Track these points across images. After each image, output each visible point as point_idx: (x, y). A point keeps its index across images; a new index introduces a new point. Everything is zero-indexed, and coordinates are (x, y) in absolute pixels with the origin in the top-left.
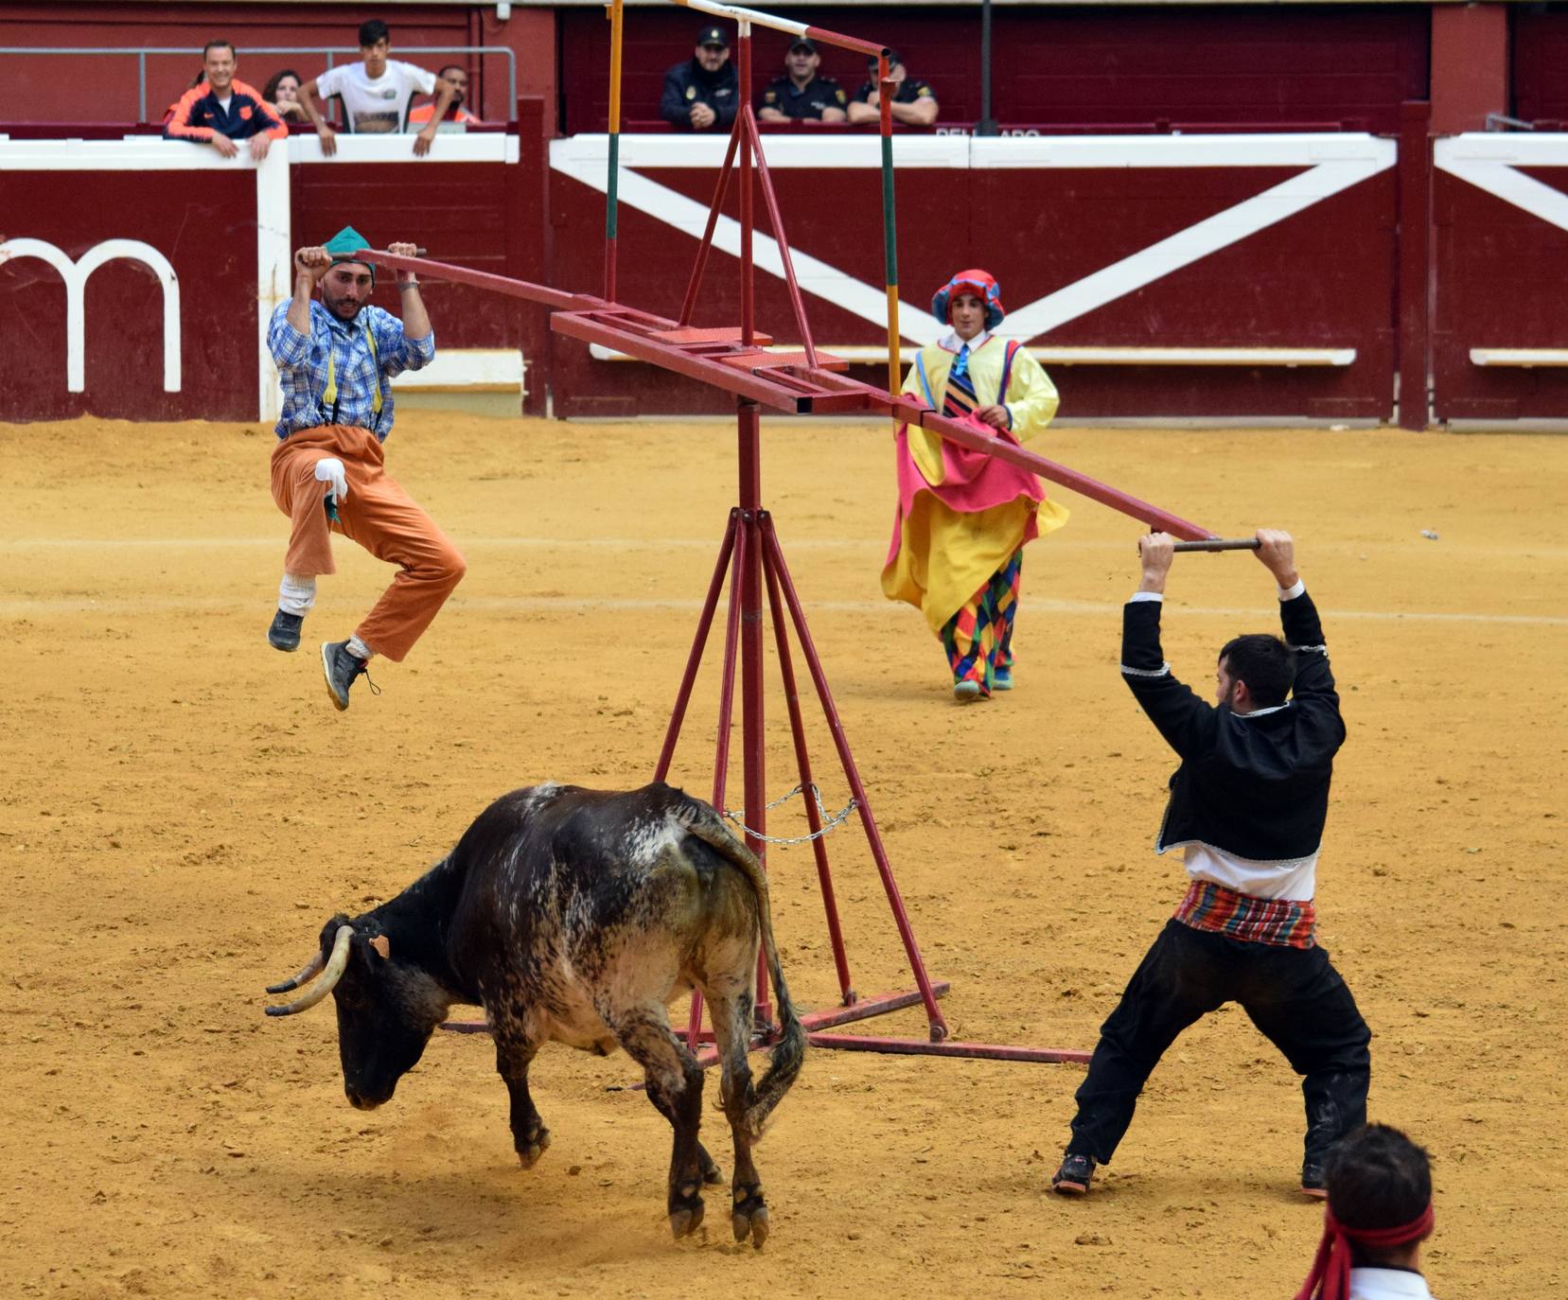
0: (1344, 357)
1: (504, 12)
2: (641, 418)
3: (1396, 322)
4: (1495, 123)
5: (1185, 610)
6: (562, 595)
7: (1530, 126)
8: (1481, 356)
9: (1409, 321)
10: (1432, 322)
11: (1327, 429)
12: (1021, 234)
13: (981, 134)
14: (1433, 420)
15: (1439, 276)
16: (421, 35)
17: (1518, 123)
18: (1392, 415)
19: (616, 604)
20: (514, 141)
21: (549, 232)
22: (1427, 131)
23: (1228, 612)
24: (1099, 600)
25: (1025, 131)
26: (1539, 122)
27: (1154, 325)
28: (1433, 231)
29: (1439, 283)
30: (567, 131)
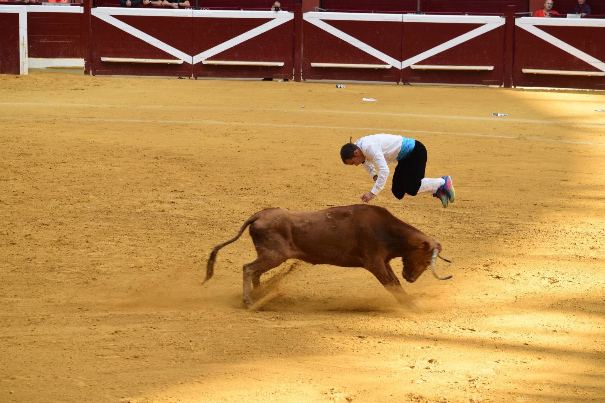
0: (281, 64)
2: (113, 76)
3: (293, 56)
4: (317, 9)
5: (243, 124)
6: (94, 118)
7: (325, 10)
8: (313, 65)
9: (297, 56)
10: (302, 56)
11: (277, 81)
12: (205, 33)
13: (195, 9)
14: (302, 80)
15: (304, 45)
17: (323, 9)
18: (292, 78)
19: (107, 120)
20: (82, 8)
21: (91, 30)
22: (301, 11)
23: (253, 124)
24: (223, 121)
25: (206, 9)
26: (327, 9)
27: (236, 56)
29: (304, 47)
30: (95, 6)
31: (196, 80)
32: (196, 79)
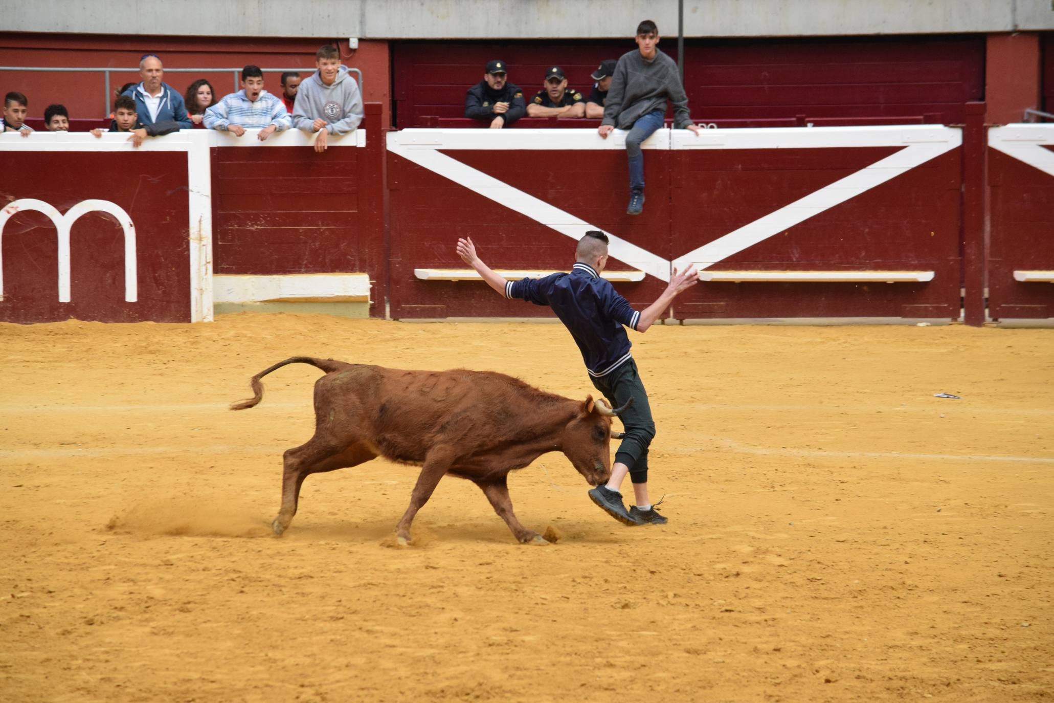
0: (926, 276)
1: (354, 44)
2: (449, 319)
3: (962, 252)
4: (1030, 114)
8: (1022, 275)
9: (971, 251)
10: (987, 251)
11: (914, 325)
12: (705, 195)
14: (988, 319)
15: (992, 220)
16: (298, 59)
17: (1047, 115)
18: (959, 316)
20: (363, 133)
21: (386, 192)
22: (983, 122)
25: (707, 123)
27: (795, 256)
28: (987, 190)
29: (992, 226)
30: (397, 125)
31: (681, 327)
32: (681, 324)
